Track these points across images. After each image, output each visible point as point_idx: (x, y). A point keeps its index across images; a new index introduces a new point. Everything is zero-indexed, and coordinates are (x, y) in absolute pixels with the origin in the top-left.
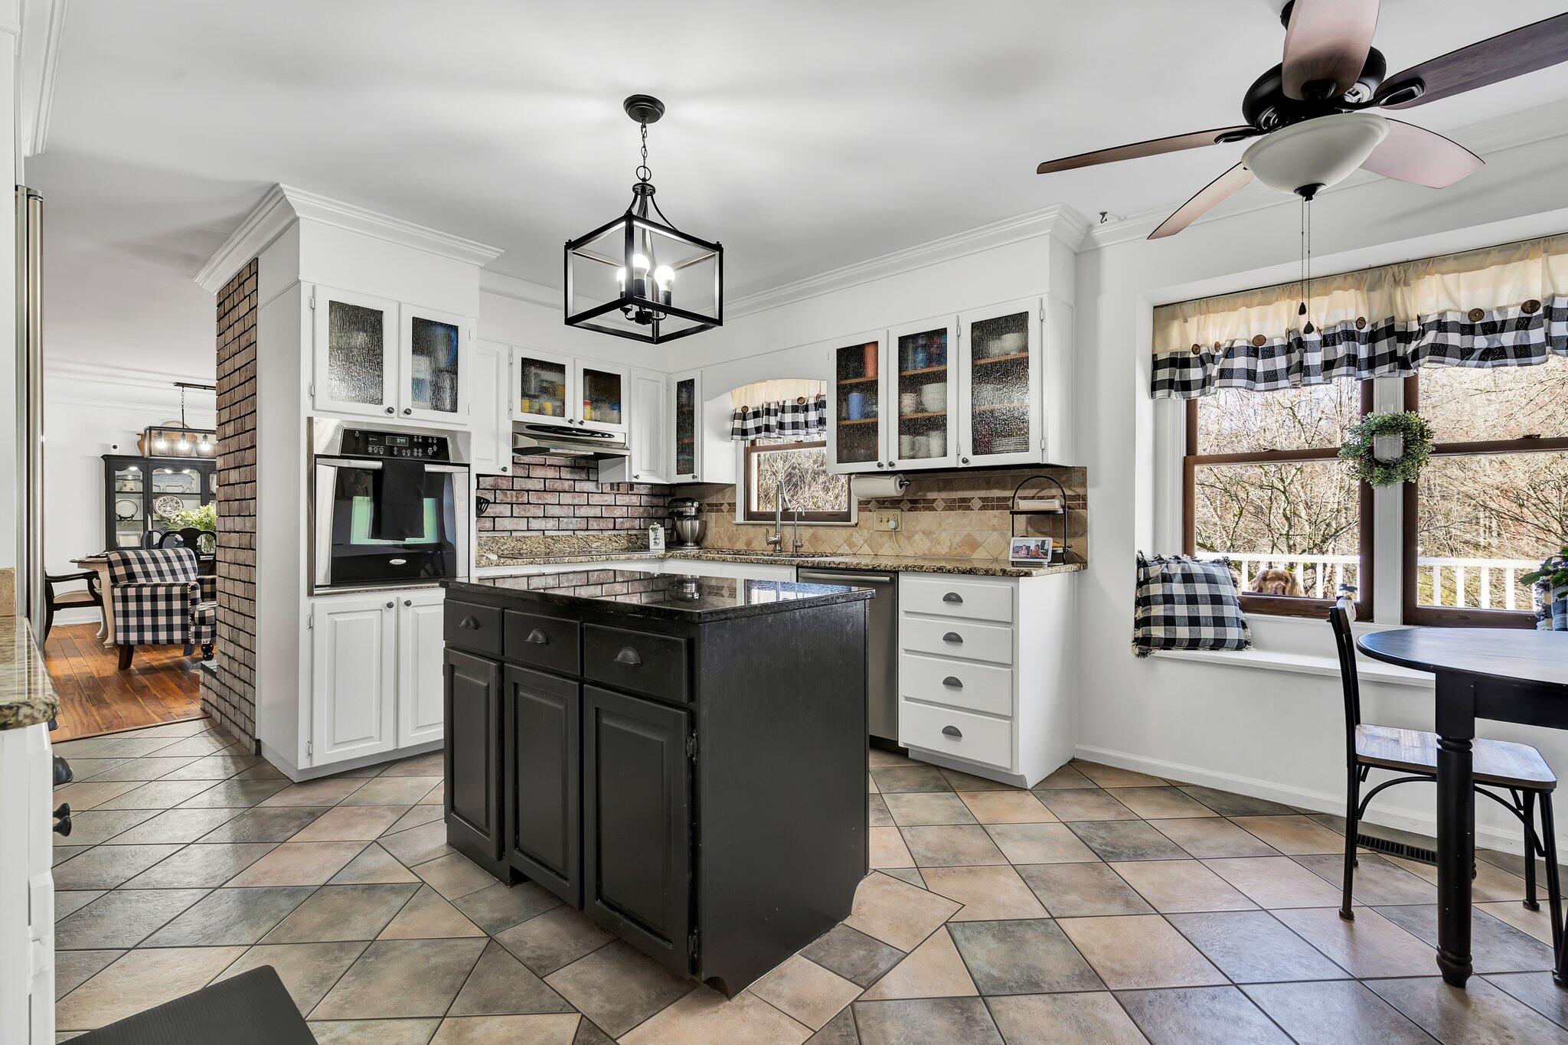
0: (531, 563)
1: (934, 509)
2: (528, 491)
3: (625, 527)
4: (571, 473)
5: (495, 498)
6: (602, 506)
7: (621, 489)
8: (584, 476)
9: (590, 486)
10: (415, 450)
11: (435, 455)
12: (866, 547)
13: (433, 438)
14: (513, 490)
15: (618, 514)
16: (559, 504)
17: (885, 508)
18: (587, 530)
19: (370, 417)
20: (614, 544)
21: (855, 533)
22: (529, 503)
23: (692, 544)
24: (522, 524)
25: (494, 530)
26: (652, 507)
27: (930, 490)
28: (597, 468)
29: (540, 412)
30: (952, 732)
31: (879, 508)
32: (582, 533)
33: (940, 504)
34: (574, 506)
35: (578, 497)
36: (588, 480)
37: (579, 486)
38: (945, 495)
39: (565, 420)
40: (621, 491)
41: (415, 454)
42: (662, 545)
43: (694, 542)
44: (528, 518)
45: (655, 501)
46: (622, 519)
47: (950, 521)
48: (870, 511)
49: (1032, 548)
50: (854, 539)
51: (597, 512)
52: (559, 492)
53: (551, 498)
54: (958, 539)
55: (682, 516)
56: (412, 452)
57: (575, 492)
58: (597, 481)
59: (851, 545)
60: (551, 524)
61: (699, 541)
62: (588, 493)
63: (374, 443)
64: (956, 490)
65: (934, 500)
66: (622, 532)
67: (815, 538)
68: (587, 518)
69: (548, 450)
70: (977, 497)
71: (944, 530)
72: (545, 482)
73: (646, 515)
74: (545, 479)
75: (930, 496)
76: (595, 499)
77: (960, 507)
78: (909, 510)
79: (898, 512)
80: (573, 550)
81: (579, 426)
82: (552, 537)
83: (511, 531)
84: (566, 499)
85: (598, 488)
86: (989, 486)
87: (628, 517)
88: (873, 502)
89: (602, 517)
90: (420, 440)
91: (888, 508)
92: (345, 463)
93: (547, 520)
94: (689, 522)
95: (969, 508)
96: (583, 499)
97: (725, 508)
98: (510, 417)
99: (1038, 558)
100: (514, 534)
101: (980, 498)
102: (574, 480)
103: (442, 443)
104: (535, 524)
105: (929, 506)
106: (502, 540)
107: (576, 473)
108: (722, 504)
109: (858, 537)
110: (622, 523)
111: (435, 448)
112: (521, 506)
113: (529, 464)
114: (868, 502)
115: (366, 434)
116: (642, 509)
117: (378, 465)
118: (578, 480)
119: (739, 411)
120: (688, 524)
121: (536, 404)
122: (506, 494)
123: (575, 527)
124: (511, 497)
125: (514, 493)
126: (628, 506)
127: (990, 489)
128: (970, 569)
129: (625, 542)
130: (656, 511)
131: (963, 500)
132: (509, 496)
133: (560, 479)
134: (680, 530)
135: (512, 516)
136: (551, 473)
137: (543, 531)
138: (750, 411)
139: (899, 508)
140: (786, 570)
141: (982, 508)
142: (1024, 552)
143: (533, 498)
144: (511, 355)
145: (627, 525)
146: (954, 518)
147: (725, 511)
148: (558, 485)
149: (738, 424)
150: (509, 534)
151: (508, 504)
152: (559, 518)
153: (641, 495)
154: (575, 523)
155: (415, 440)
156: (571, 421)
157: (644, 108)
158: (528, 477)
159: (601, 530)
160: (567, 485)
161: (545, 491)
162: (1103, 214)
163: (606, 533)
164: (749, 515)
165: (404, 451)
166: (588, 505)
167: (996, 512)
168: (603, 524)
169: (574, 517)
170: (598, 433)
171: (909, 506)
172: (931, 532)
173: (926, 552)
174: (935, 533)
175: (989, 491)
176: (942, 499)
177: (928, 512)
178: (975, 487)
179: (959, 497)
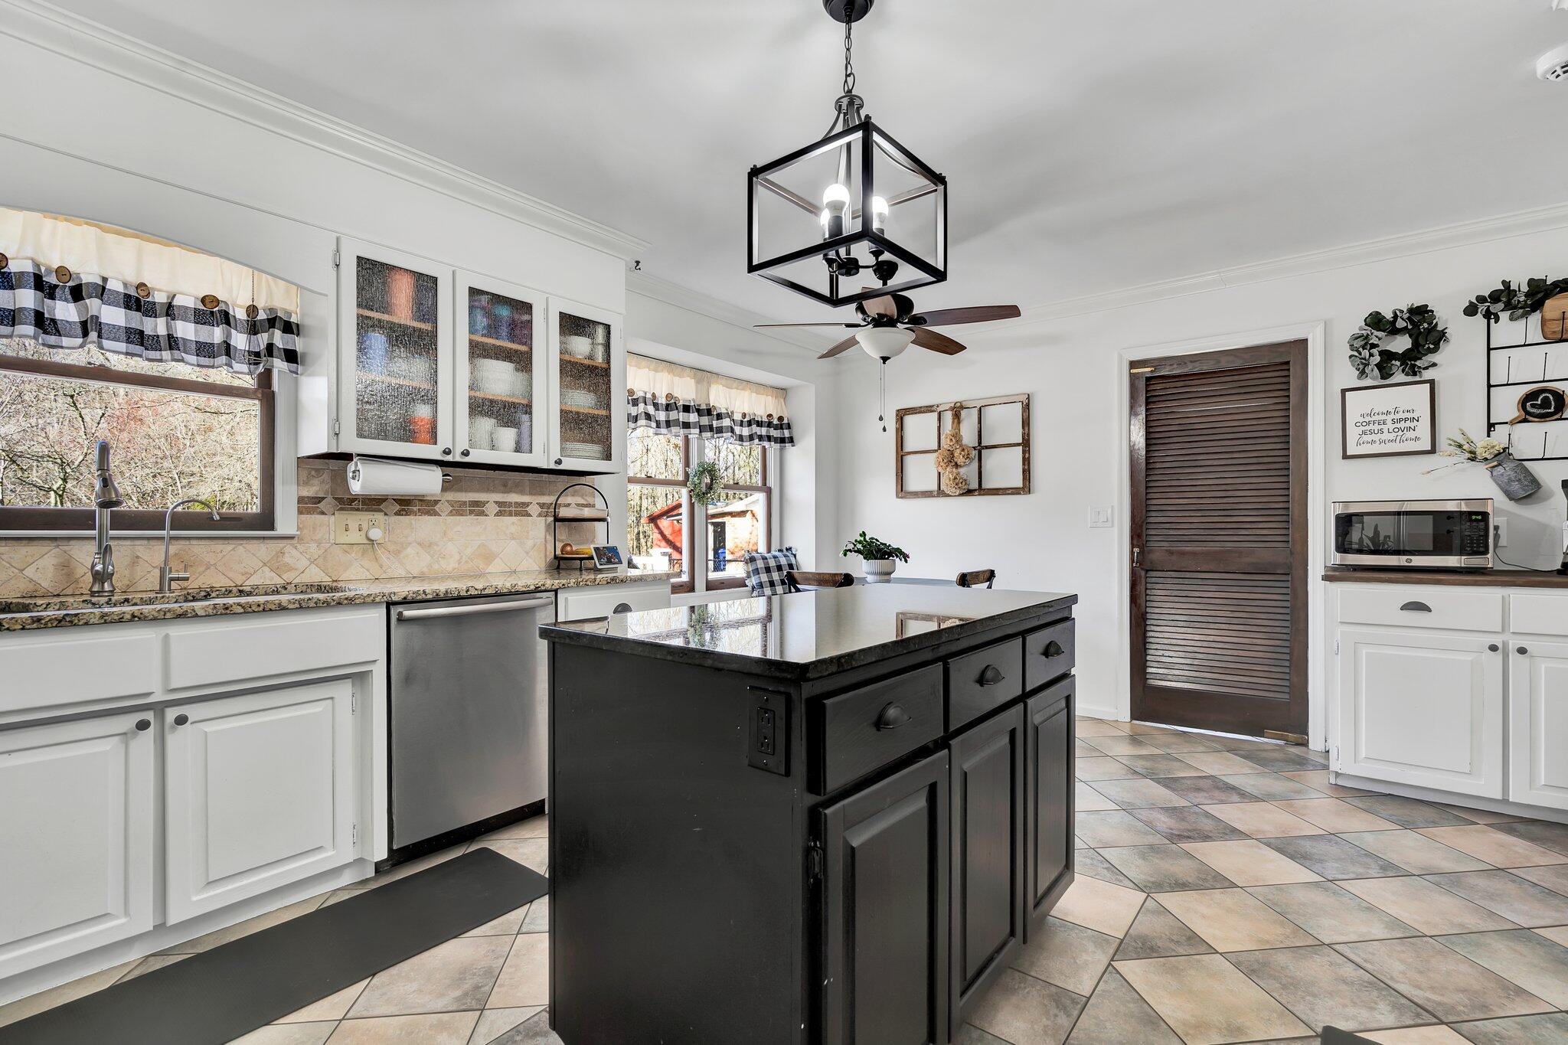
1: (436, 514)
12: (314, 569)
17: (352, 509)
21: (285, 550)
31: (341, 509)
33: (443, 508)
38: (451, 496)
47: (458, 529)
48: (323, 513)
50: (287, 559)
54: (469, 551)
64: (467, 491)
65: (436, 502)
70: (492, 501)
71: (451, 540)
75: (430, 497)
77: (471, 512)
78: (397, 514)
79: (378, 516)
86: (506, 488)
88: (329, 500)
91: (358, 510)
95: (482, 514)
101: (496, 502)
114: (318, 499)
127: (507, 492)
131: (476, 504)
139: (379, 510)
141: (499, 514)
146: (466, 524)
162: (638, 263)
167: (514, 519)
171: (398, 507)
172: (431, 543)
173: (425, 570)
174: (438, 545)
175: (506, 495)
176: (448, 501)
177: (426, 518)
178: (488, 490)
179: (471, 500)
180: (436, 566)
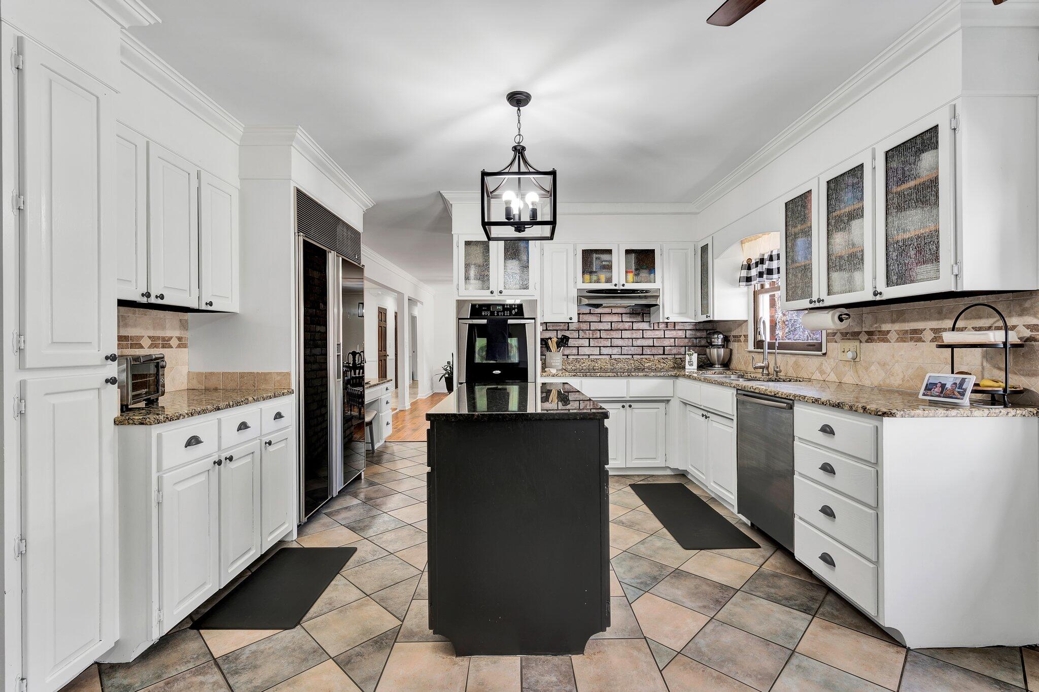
0: (575, 376)
1: (888, 341)
2: (600, 330)
3: (673, 353)
4: (630, 317)
5: (579, 335)
6: (653, 338)
7: (669, 326)
8: (640, 319)
9: (644, 326)
10: (506, 312)
11: (516, 314)
12: (832, 375)
13: (515, 305)
14: (590, 330)
15: (667, 343)
16: (621, 338)
17: (847, 339)
18: (642, 354)
19: (482, 296)
20: (662, 364)
21: (824, 362)
22: (600, 338)
23: (719, 366)
24: (597, 351)
25: (578, 355)
26: (696, 338)
27: (884, 322)
28: (650, 313)
29: (598, 281)
30: (827, 559)
31: (844, 339)
32: (639, 357)
33: (893, 336)
34: (632, 339)
35: (635, 333)
36: (643, 321)
37: (636, 326)
38: (897, 326)
39: (611, 285)
40: (669, 328)
41: (506, 314)
42: (695, 366)
43: (721, 365)
44: (600, 347)
45: (699, 334)
46: (670, 347)
47: (903, 353)
48: (836, 342)
49: (949, 386)
50: (823, 367)
51: (650, 342)
52: (622, 330)
53: (617, 334)
55: (711, 345)
56: (504, 313)
57: (633, 330)
58: (650, 322)
59: (822, 372)
60: (616, 351)
61: (726, 364)
62: (643, 330)
63: (485, 310)
64: (908, 321)
65: (888, 332)
66: (669, 357)
67: (796, 365)
68: (642, 346)
69: (602, 305)
71: (897, 361)
72: (611, 324)
73: (690, 344)
74: (611, 322)
75: (885, 327)
76: (648, 334)
77: (912, 339)
78: (867, 342)
79: (857, 343)
80: (630, 367)
81: (622, 288)
82: (615, 359)
83: (589, 355)
84: (626, 334)
85: (651, 327)
86: (941, 316)
87: (675, 346)
88: (838, 334)
89: (654, 346)
90: (508, 307)
91: (849, 339)
92: (471, 322)
93: (613, 348)
94: (716, 350)
95: (920, 340)
96: (639, 334)
97: (742, 338)
98: (575, 287)
99: (951, 398)
100: (591, 357)
101: (932, 329)
102: (633, 322)
103: (520, 307)
104: (604, 351)
105: (883, 336)
106: (582, 361)
107: (634, 317)
108: (741, 336)
109: (828, 364)
110: (670, 350)
111: (516, 310)
112: (595, 340)
113: (600, 314)
114: (834, 334)
115: (481, 306)
116: (687, 340)
117: (484, 321)
118: (635, 322)
119: (745, 263)
120: (714, 352)
121: (594, 277)
122: (585, 333)
123: (633, 353)
124: (589, 334)
125: (591, 332)
126: (675, 338)
127: (942, 319)
128: (838, 403)
129: (672, 363)
130: (700, 342)
131: (915, 331)
132: (588, 334)
133: (622, 322)
134: (709, 355)
135: (589, 346)
136: (616, 318)
137: (611, 355)
138: (754, 261)
139: (859, 339)
140: (729, 390)
142: (938, 390)
143: (604, 335)
144: (575, 250)
145: (674, 351)
146: (907, 348)
147: (742, 341)
148: (621, 326)
149: (744, 273)
150: (587, 357)
151: (587, 338)
152: (621, 347)
153: (686, 330)
154: (633, 350)
155: (506, 307)
156: (616, 285)
157: (518, 99)
158: (600, 322)
159: (654, 355)
160: (627, 325)
161: (611, 330)
163: (656, 357)
164: (759, 344)
165: (500, 313)
166: (643, 338)
168: (654, 351)
169: (633, 346)
170: (638, 290)
171: (867, 337)
172: (885, 363)
173: (881, 383)
174: (888, 365)
175: (940, 322)
176: (896, 331)
177: (882, 344)
178: (925, 319)
179: (911, 329)
180: (888, 381)
